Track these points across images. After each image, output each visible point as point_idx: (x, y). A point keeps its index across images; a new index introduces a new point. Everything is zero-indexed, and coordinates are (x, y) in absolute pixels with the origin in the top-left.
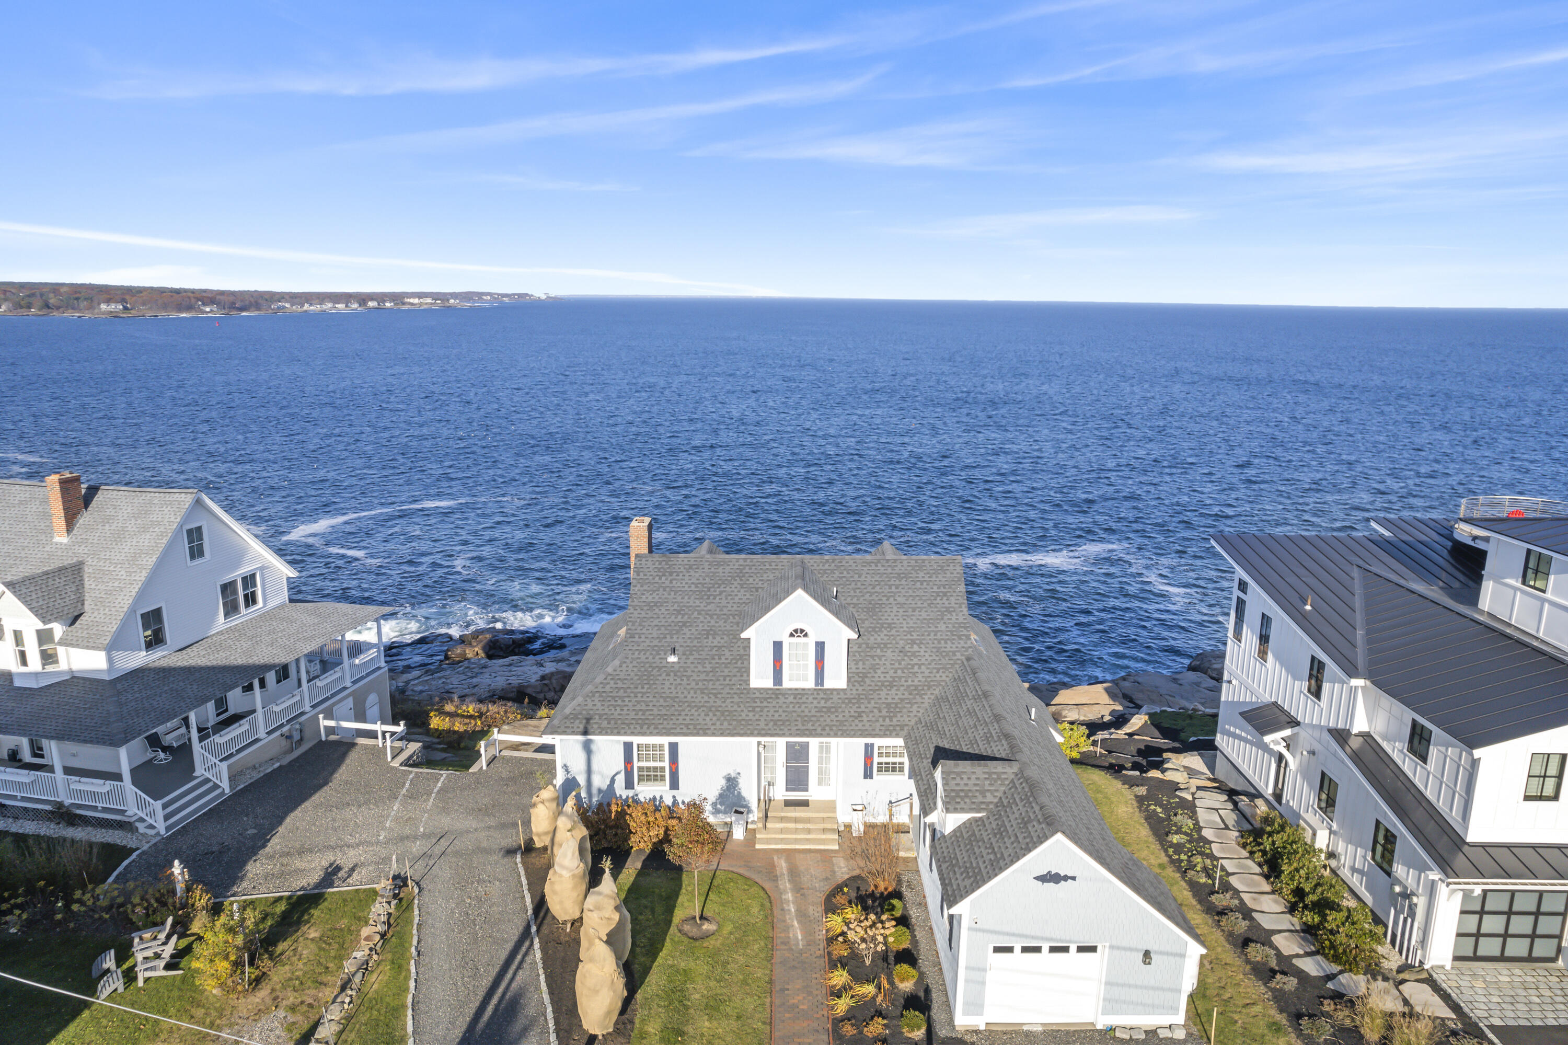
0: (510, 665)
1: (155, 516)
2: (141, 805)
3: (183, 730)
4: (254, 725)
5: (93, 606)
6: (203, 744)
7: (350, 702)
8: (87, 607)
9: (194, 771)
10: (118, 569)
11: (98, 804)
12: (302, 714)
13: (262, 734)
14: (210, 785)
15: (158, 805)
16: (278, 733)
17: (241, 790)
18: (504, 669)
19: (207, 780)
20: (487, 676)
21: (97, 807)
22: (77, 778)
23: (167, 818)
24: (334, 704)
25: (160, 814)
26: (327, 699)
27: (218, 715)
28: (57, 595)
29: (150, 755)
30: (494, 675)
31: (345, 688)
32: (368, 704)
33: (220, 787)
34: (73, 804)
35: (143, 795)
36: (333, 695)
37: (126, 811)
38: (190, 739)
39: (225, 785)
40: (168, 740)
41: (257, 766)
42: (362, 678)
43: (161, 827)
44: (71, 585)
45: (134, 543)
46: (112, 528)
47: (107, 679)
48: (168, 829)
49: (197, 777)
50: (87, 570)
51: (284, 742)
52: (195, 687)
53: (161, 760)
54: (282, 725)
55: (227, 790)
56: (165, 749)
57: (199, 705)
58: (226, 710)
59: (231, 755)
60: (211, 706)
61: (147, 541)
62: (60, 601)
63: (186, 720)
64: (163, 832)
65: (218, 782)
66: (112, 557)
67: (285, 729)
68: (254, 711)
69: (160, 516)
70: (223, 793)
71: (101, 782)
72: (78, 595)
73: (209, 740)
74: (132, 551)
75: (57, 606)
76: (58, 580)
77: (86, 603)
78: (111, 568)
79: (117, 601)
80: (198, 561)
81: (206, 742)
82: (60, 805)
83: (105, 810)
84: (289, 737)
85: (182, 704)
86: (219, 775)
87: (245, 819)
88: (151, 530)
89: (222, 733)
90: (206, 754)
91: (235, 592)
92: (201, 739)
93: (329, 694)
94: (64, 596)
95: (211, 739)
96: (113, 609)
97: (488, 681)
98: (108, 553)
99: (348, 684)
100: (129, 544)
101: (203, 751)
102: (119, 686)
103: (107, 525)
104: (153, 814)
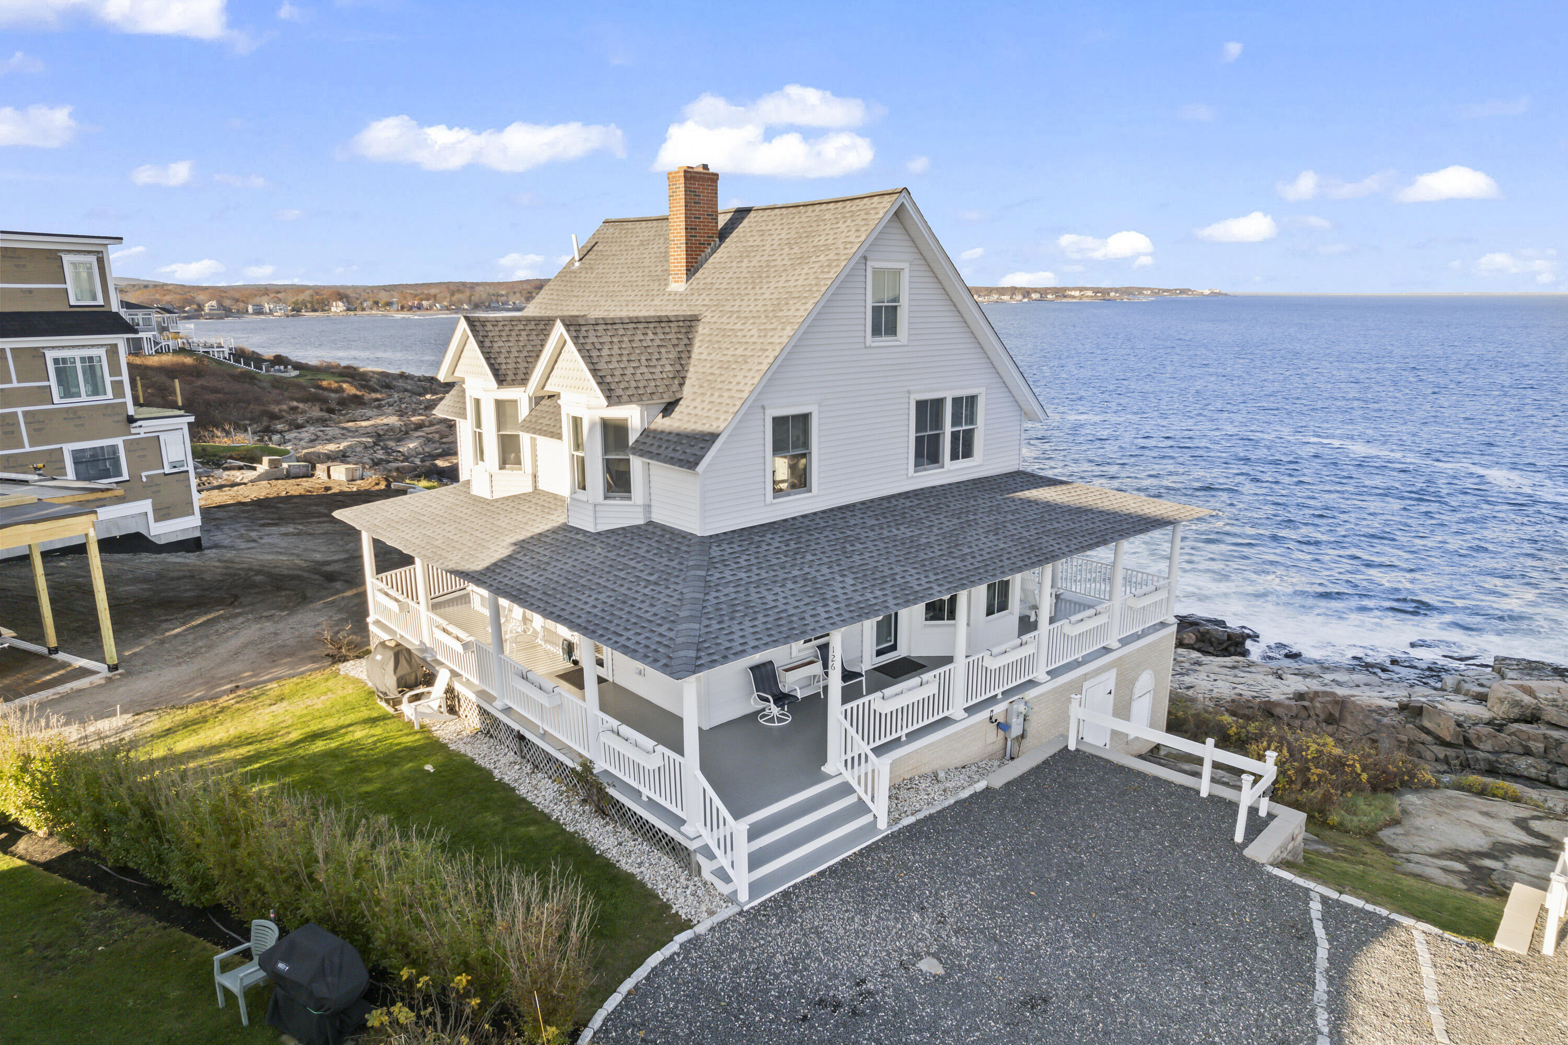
0: (1234, 668)
1: (823, 238)
2: (711, 820)
3: (817, 668)
4: (945, 687)
5: (696, 389)
6: (848, 706)
7: (1110, 679)
8: (687, 390)
9: (824, 761)
10: (748, 326)
11: (641, 789)
12: (1031, 683)
13: (956, 711)
14: (850, 800)
15: (741, 827)
16: (985, 714)
17: (910, 827)
18: (1226, 671)
19: (846, 789)
20: (1203, 676)
21: (639, 793)
22: (614, 723)
23: (755, 861)
24: (1086, 677)
25: (743, 848)
26: (1076, 664)
27: (879, 653)
28: (643, 358)
29: (755, 704)
30: (1213, 677)
31: (1107, 650)
32: (1138, 691)
33: (869, 811)
34: (606, 771)
35: (717, 802)
36: (1086, 660)
37: (683, 822)
38: (826, 688)
39: (880, 808)
40: (791, 682)
41: (942, 775)
42: (1137, 637)
43: (742, 880)
44: (671, 348)
45: (780, 284)
46: (752, 264)
47: (699, 535)
48: (755, 888)
49: (828, 777)
50: (702, 330)
51: (993, 737)
52: (849, 581)
53: (772, 720)
54: (993, 700)
55: (882, 824)
56: (781, 699)
57: (852, 620)
58: (894, 648)
59: (896, 743)
60: (869, 626)
61: (803, 277)
62: (645, 370)
63: (824, 649)
64: (743, 896)
65: (867, 799)
66: (743, 309)
67: (999, 709)
68: (949, 660)
69: (831, 237)
70: (872, 826)
71: (649, 743)
72: (678, 367)
73: (860, 702)
74: (775, 296)
75: (638, 377)
76: (651, 336)
77: (688, 382)
78: (738, 326)
79: (734, 381)
80: (885, 341)
81: (854, 704)
82: (587, 766)
83: (652, 805)
84: (1003, 727)
85: (820, 610)
86: (870, 781)
87: (916, 917)
88: (813, 259)
89: (888, 691)
90: (852, 731)
91: (938, 422)
92: (849, 695)
93: (1078, 656)
94: (654, 362)
95: (865, 700)
96: (726, 394)
97: (1207, 685)
98: (738, 303)
99: (1115, 644)
100: (773, 285)
101: (847, 724)
102: (715, 551)
103: (746, 261)
104: (728, 844)
